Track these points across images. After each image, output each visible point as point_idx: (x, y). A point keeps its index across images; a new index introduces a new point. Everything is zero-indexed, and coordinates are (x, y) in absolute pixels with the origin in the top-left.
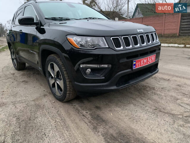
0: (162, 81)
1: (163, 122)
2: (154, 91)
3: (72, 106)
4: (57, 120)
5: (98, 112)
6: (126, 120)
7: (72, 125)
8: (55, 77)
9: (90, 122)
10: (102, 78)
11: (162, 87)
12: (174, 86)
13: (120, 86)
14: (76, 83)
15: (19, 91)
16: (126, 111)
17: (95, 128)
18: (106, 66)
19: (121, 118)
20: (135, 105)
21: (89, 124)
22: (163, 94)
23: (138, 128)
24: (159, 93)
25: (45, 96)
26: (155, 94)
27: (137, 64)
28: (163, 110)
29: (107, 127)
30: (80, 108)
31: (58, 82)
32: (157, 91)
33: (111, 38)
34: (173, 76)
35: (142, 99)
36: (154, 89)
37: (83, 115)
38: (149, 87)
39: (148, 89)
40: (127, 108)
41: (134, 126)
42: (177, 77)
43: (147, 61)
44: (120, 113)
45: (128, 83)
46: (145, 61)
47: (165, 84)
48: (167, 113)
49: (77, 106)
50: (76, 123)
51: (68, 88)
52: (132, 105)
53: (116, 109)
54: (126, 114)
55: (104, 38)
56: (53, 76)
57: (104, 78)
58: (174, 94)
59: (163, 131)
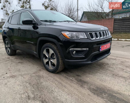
0: (111, 60)
1: (119, 81)
2: (108, 65)
3: (61, 75)
4: (56, 83)
5: (80, 78)
6: (98, 81)
7: (67, 85)
8: (49, 57)
9: (77, 83)
10: (83, 56)
11: (113, 63)
12: (120, 63)
13: (93, 61)
14: (66, 60)
15: (21, 68)
16: (96, 77)
17: (82, 86)
18: (85, 49)
19: (95, 80)
20: (100, 73)
21: (77, 84)
22: (114, 67)
23: (107, 85)
24: (111, 66)
25: (40, 70)
26: (109, 67)
27: (102, 48)
28: (118, 75)
29: (89, 85)
30: (67, 76)
31: (51, 61)
32: (110, 65)
33: (88, 33)
34: (117, 57)
35: (103, 70)
36: (108, 64)
37: (71, 80)
38: (105, 63)
39: (105, 64)
40: (96, 75)
41: (104, 84)
42: (119, 57)
43: (107, 47)
44: (93, 78)
45: (97, 60)
46: (106, 47)
47: (114, 62)
48: (121, 76)
49: (65, 75)
50: (69, 84)
51: (60, 63)
52: (98, 74)
53: (90, 76)
54: (97, 78)
55: (84, 33)
56: (47, 57)
57: (84, 56)
58: (121, 67)
59: (121, 85)
